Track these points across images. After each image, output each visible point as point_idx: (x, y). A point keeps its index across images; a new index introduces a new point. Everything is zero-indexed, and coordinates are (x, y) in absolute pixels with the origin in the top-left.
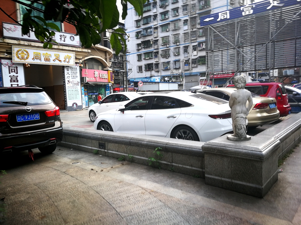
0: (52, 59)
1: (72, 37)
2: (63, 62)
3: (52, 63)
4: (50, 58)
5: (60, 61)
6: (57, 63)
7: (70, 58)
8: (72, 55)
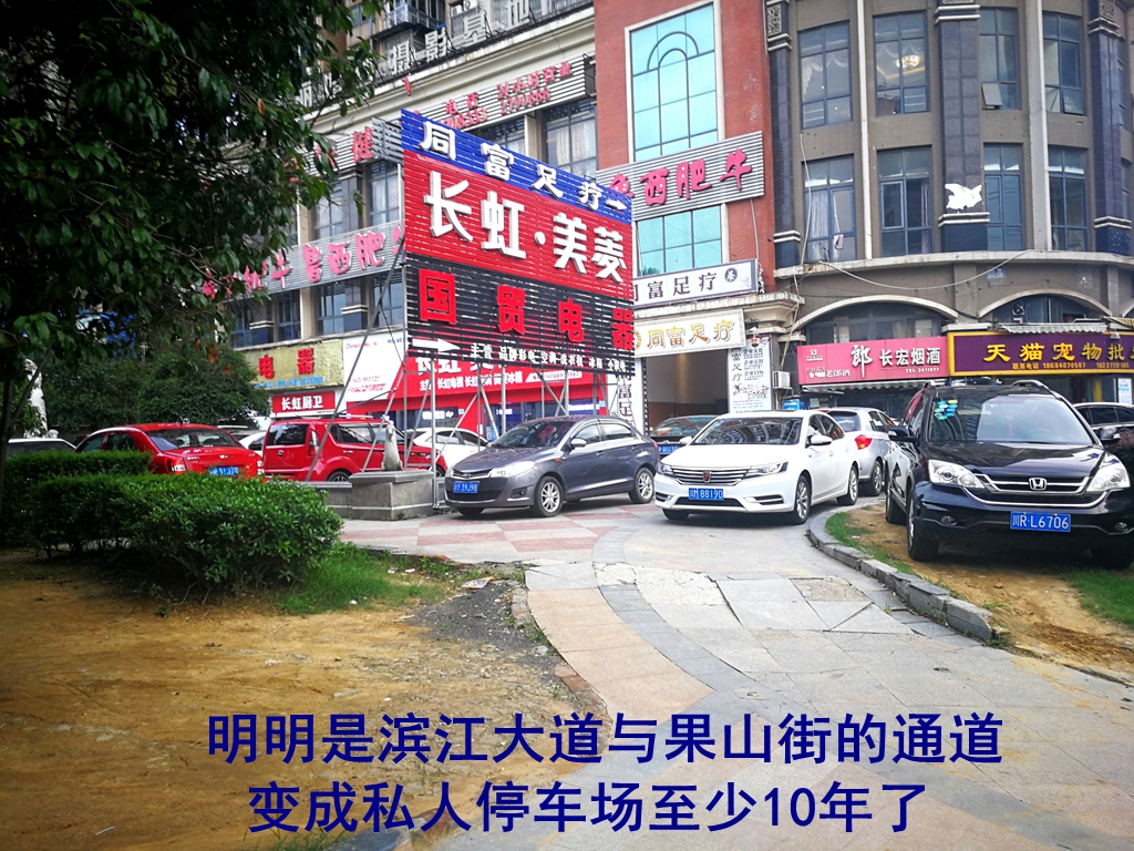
0: (686, 339)
1: (731, 273)
2: (713, 340)
3: (687, 348)
4: (683, 337)
5: (705, 339)
6: (700, 346)
7: (728, 327)
8: (737, 318)
